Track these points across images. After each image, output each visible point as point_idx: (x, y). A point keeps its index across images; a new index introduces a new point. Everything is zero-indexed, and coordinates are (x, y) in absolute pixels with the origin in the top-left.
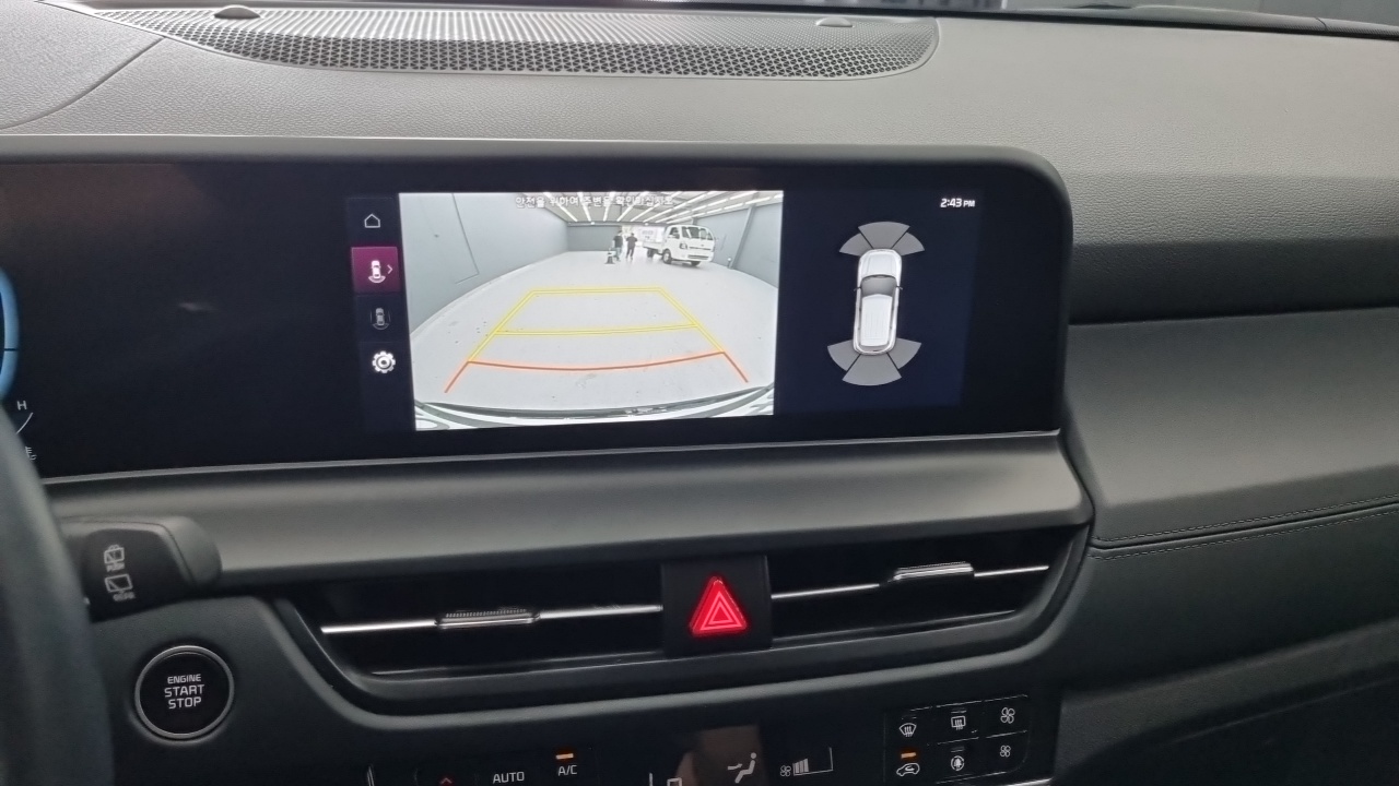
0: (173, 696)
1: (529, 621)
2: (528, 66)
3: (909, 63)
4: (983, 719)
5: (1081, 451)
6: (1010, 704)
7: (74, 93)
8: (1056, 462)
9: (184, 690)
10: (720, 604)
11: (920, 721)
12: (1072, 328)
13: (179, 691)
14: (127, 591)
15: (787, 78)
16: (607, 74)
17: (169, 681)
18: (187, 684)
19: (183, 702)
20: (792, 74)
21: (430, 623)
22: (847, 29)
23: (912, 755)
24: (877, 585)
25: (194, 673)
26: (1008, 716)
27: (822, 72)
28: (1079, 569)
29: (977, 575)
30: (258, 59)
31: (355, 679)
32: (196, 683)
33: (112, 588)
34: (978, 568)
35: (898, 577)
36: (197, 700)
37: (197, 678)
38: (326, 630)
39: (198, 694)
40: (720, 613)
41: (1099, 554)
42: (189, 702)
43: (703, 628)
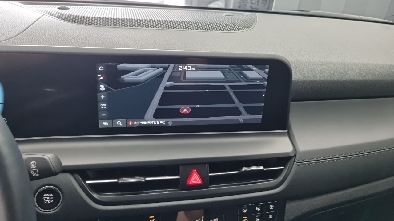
0: (45, 200)
1: (143, 180)
2: (145, 26)
3: (249, 28)
4: (265, 208)
5: (293, 136)
6: (272, 204)
7: (20, 32)
8: (286, 139)
9: (48, 198)
10: (195, 176)
11: (248, 208)
12: (291, 102)
13: (47, 198)
14: (36, 174)
15: (216, 31)
16: (167, 29)
17: (44, 196)
18: (49, 197)
19: (48, 201)
20: (217, 30)
21: (116, 180)
22: (232, 17)
23: (246, 217)
24: (238, 172)
25: (51, 193)
26: (272, 207)
27: (226, 30)
28: (292, 168)
29: (265, 169)
30: (70, 22)
31: (95, 196)
32: (51, 196)
33: (33, 173)
34: (265, 168)
35: (243, 170)
36: (51, 201)
37: (51, 195)
38: (87, 182)
39: (52, 199)
40: (195, 179)
41: (298, 164)
42: (49, 201)
43: (190, 183)
